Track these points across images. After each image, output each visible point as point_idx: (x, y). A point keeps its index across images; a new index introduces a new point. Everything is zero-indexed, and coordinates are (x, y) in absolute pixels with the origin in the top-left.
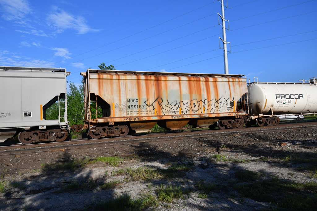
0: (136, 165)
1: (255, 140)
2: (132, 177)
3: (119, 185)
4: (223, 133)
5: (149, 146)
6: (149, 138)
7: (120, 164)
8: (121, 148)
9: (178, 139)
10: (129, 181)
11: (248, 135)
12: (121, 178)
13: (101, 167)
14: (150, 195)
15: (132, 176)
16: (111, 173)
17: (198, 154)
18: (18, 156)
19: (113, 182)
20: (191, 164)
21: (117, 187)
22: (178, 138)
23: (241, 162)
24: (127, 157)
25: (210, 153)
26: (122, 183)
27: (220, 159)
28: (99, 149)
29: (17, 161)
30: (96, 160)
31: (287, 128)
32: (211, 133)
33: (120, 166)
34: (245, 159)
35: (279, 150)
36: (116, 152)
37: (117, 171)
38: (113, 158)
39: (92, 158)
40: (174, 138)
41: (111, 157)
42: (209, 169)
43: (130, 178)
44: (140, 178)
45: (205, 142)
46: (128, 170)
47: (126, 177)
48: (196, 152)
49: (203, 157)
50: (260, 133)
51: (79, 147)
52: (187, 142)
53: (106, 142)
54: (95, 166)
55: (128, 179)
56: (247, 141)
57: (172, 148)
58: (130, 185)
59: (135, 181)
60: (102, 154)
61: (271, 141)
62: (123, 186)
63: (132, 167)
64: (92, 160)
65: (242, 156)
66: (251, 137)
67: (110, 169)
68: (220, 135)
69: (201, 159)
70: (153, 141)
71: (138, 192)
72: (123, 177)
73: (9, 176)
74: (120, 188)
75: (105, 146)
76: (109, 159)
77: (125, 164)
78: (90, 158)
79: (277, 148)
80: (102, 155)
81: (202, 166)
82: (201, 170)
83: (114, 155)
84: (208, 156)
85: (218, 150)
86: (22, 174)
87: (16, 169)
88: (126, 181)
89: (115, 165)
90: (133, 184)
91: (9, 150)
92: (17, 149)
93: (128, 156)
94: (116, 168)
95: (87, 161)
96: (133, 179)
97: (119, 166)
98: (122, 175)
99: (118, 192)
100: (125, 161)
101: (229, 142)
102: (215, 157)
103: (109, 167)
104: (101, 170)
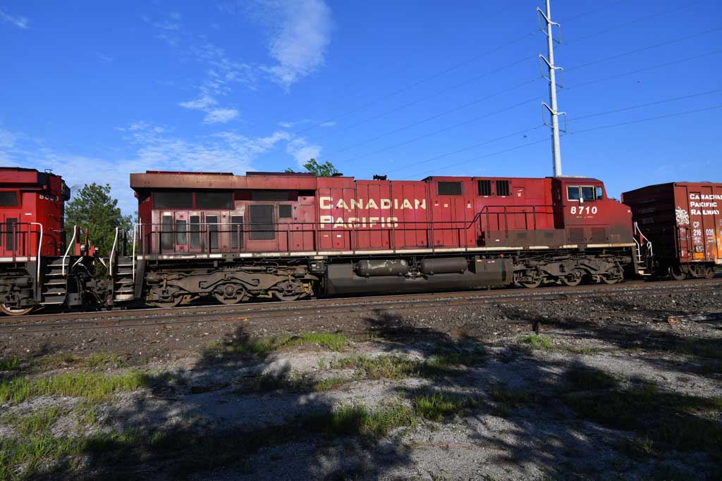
0: (376, 354)
1: (615, 310)
2: (369, 372)
3: (345, 386)
4: (549, 295)
5: (399, 317)
6: (401, 301)
7: (346, 348)
8: (348, 319)
9: (457, 303)
10: (363, 379)
12: (349, 373)
13: (311, 353)
14: (401, 406)
15: (368, 370)
16: (331, 363)
18: (169, 327)
19: (334, 379)
20: (480, 353)
21: (341, 388)
22: (455, 301)
23: (582, 352)
24: (359, 336)
27: (538, 344)
28: (309, 319)
29: (168, 336)
30: (302, 338)
31: (685, 286)
32: (523, 294)
33: (346, 351)
36: (338, 326)
37: (341, 361)
38: (332, 336)
39: (296, 335)
40: (449, 301)
41: (330, 333)
43: (365, 373)
44: (383, 374)
46: (361, 359)
47: (358, 371)
48: (491, 330)
50: (625, 295)
51: (273, 314)
52: (473, 310)
53: (320, 306)
54: (302, 350)
55: (362, 376)
56: (598, 312)
57: (444, 321)
58: (365, 385)
59: (374, 378)
60: (314, 328)
61: (648, 313)
62: (351, 387)
63: (368, 354)
64: (295, 338)
66: (605, 304)
67: (328, 355)
68: (540, 298)
69: (501, 344)
70: (407, 306)
71: (378, 399)
72: (353, 371)
73: (156, 361)
74: (346, 390)
75: (319, 314)
77: (355, 348)
78: (291, 334)
80: (312, 330)
83: (336, 330)
84: (514, 339)
86: (178, 358)
87: (167, 350)
88: (357, 378)
89: (337, 349)
90: (371, 384)
91: (153, 316)
92: (167, 315)
94: (339, 355)
95: (287, 339)
96: (370, 376)
97: (344, 351)
98: (352, 368)
99: (343, 401)
100: (355, 342)
101: (561, 315)
102: (529, 341)
103: (326, 353)
104: (312, 357)
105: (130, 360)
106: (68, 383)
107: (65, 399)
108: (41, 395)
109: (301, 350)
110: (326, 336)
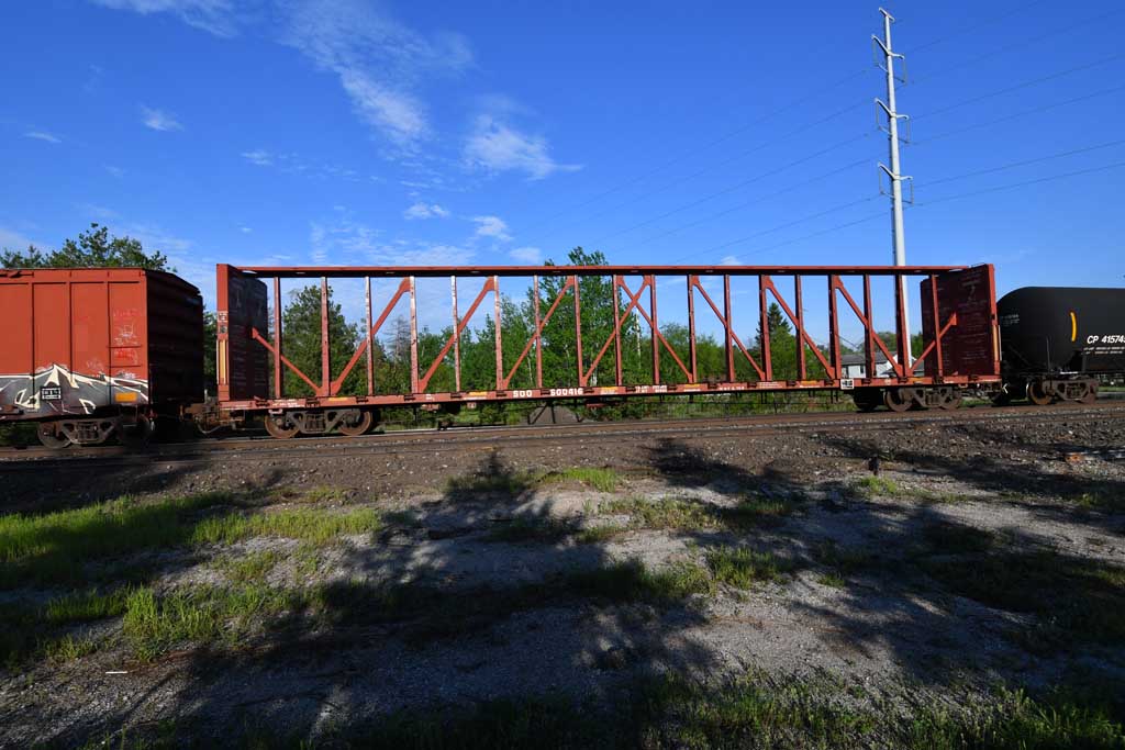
0: (656, 493)
1: (985, 443)
2: (649, 519)
3: (619, 536)
4: (888, 423)
5: (685, 449)
6: (686, 429)
7: (619, 488)
8: (618, 451)
9: (761, 433)
10: (642, 528)
11: (962, 429)
12: (621, 520)
13: (574, 492)
14: (694, 566)
15: (647, 516)
16: (599, 506)
17: (817, 473)
19: (605, 528)
20: (798, 499)
21: (613, 539)
22: (759, 430)
23: (943, 500)
24: (635, 473)
25: (851, 473)
26: (625, 530)
27: (879, 489)
28: (569, 451)
30: (562, 474)
31: (1086, 411)
32: (851, 422)
33: (617, 492)
34: (956, 493)
35: (1058, 472)
36: (607, 459)
37: (611, 504)
38: (600, 473)
39: (554, 470)
40: (751, 430)
41: (597, 469)
42: (847, 514)
43: (643, 521)
44: (667, 524)
45: (835, 444)
46: (637, 503)
47: (634, 518)
48: (810, 468)
49: (830, 483)
50: (999, 424)
51: (525, 443)
52: (784, 442)
55: (639, 524)
56: (961, 445)
57: (744, 456)
58: (644, 536)
59: (655, 529)
60: (576, 461)
61: (1034, 448)
62: (626, 538)
63: (647, 496)
64: (553, 474)
65: (945, 487)
66: (971, 435)
67: (595, 497)
68: (878, 427)
69: (826, 487)
70: (695, 435)
71: (663, 555)
72: (628, 518)
73: (386, 498)
74: (620, 542)
75: (582, 444)
76: (592, 473)
77: (629, 488)
78: (548, 469)
79: (1054, 468)
80: (575, 464)
81: (827, 504)
82: (828, 514)
83: (604, 464)
84: (846, 480)
85: (873, 467)
86: (412, 495)
87: (399, 485)
88: (634, 526)
89: (607, 488)
90: (652, 536)
91: (382, 444)
92: (399, 442)
93: (636, 470)
94: (610, 497)
95: (543, 475)
96: (651, 525)
97: (615, 492)
98: (626, 513)
99: (616, 552)
100: (628, 480)
101: (905, 447)
102: (866, 483)
103: (593, 494)
104: (575, 499)
105: (356, 496)
106: (286, 523)
107: (283, 540)
108: (256, 535)
109: (562, 489)
110: (591, 471)
